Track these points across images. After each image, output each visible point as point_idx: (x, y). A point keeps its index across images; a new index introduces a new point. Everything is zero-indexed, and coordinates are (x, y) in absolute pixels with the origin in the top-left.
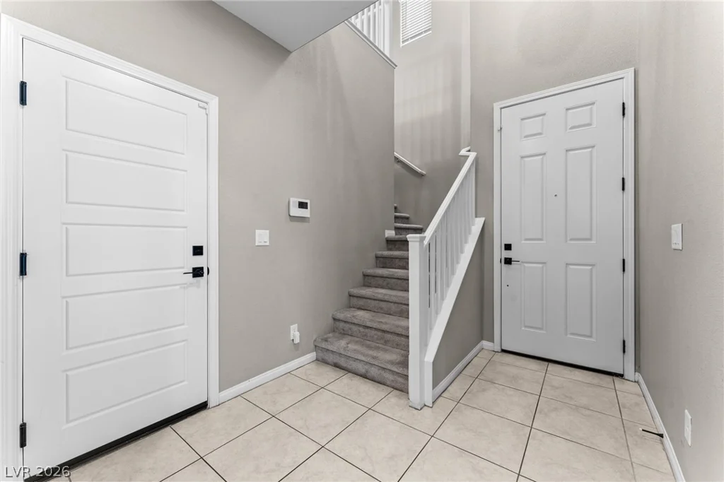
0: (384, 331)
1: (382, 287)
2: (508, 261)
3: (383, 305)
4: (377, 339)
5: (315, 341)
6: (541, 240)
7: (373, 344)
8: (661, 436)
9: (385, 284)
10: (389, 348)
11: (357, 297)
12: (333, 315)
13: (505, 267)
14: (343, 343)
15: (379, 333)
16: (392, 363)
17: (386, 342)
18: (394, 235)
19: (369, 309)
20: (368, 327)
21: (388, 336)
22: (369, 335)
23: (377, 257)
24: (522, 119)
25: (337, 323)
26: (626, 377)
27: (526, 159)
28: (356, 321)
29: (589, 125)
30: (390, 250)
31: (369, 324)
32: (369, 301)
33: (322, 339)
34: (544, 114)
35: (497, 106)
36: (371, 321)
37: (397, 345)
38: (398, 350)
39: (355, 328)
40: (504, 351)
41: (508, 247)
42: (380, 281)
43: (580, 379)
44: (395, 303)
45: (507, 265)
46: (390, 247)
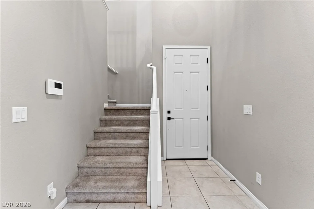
0: (120, 168)
1: (109, 139)
2: (169, 118)
3: (114, 150)
4: (116, 173)
5: (67, 189)
6: (181, 109)
7: (114, 178)
8: (235, 180)
9: (110, 136)
10: (125, 177)
11: (94, 148)
12: (78, 164)
13: (168, 121)
14: (92, 183)
15: (117, 169)
16: (133, 187)
17: (122, 174)
18: (108, 106)
19: (103, 154)
20: (108, 168)
21: (123, 170)
22: (109, 172)
23: (101, 120)
24: (175, 56)
25: (82, 170)
26: (208, 159)
27: (176, 74)
28: (98, 165)
29: (197, 64)
30: (107, 115)
31: (108, 165)
32: (103, 149)
33: (73, 186)
34: (182, 56)
35: (164, 47)
36: (110, 163)
37: (130, 174)
38: (131, 177)
39: (97, 170)
40: (167, 159)
41: (169, 112)
42: (107, 135)
43: (198, 165)
44: (122, 148)
45: (168, 120)
46: (107, 113)
